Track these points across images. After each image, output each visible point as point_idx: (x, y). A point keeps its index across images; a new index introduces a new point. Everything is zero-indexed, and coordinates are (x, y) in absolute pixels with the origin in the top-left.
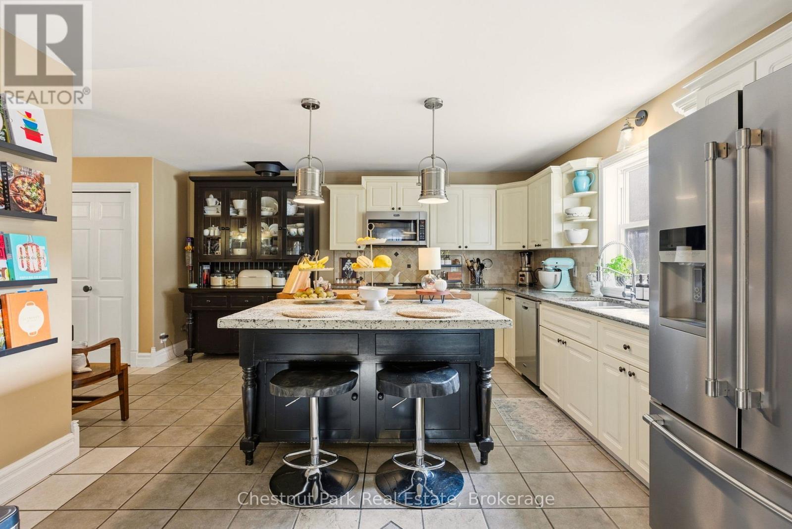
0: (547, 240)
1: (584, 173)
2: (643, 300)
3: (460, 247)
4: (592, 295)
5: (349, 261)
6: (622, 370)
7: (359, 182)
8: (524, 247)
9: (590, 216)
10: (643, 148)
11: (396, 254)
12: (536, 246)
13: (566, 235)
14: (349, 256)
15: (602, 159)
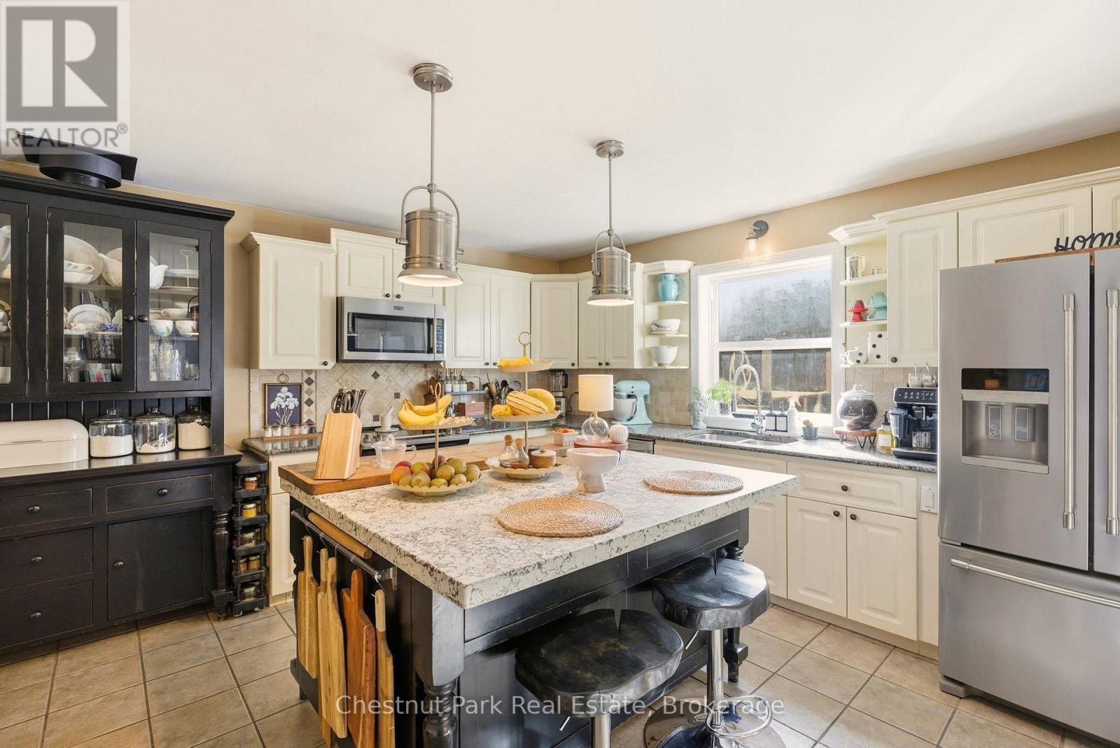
0: (624, 357)
1: (671, 277)
2: (776, 430)
3: (487, 364)
4: (696, 427)
5: (285, 389)
6: (837, 514)
7: (326, 239)
8: (573, 365)
9: (679, 331)
10: (763, 263)
11: (376, 375)
12: (600, 364)
13: (653, 354)
14: (283, 379)
15: (695, 265)
